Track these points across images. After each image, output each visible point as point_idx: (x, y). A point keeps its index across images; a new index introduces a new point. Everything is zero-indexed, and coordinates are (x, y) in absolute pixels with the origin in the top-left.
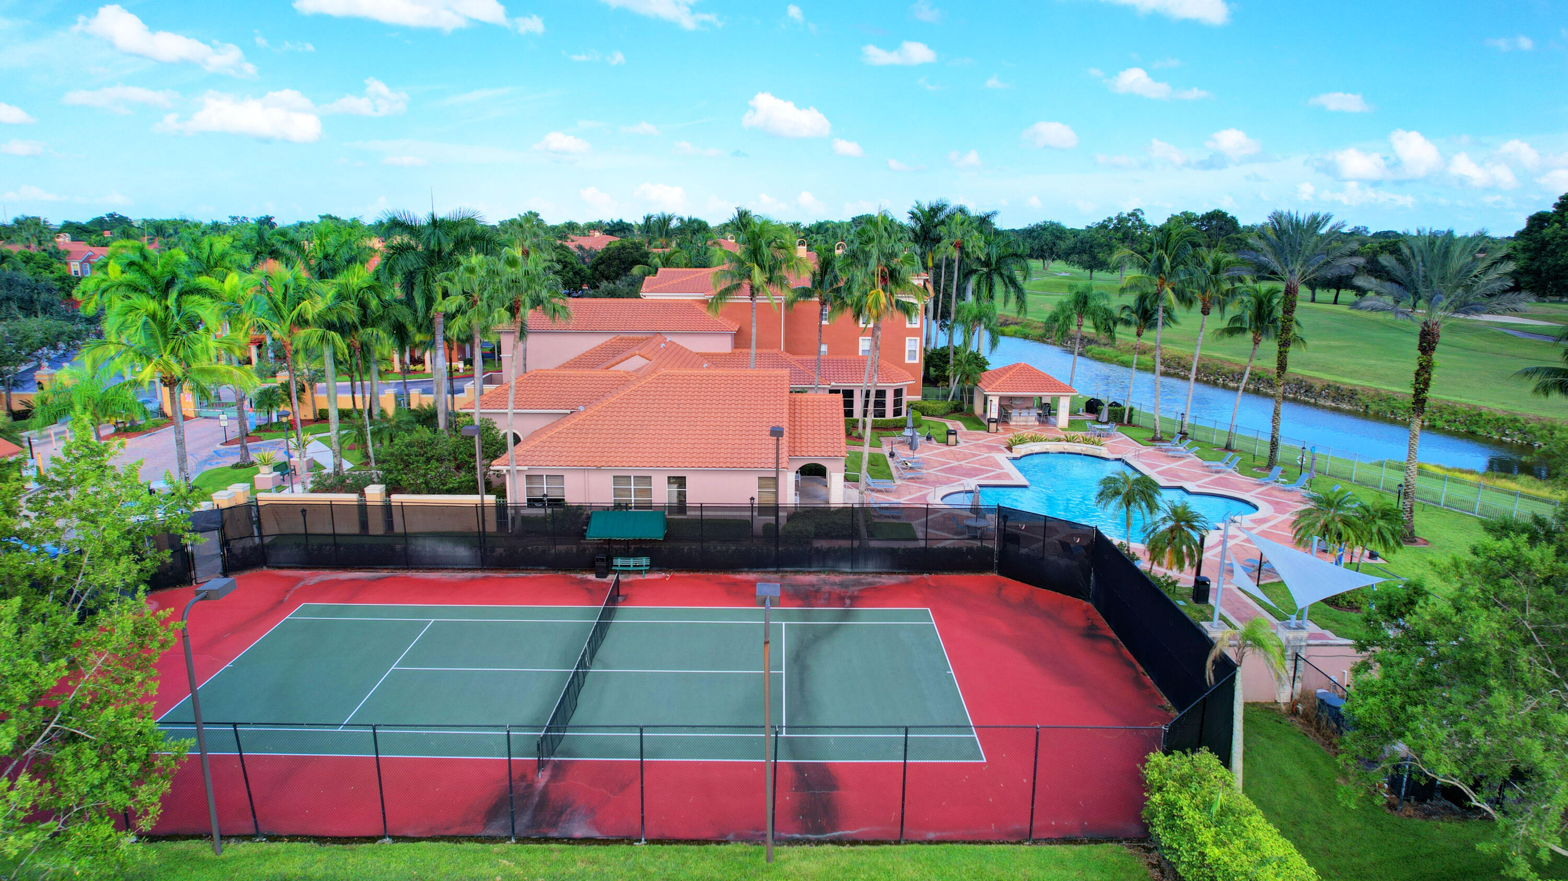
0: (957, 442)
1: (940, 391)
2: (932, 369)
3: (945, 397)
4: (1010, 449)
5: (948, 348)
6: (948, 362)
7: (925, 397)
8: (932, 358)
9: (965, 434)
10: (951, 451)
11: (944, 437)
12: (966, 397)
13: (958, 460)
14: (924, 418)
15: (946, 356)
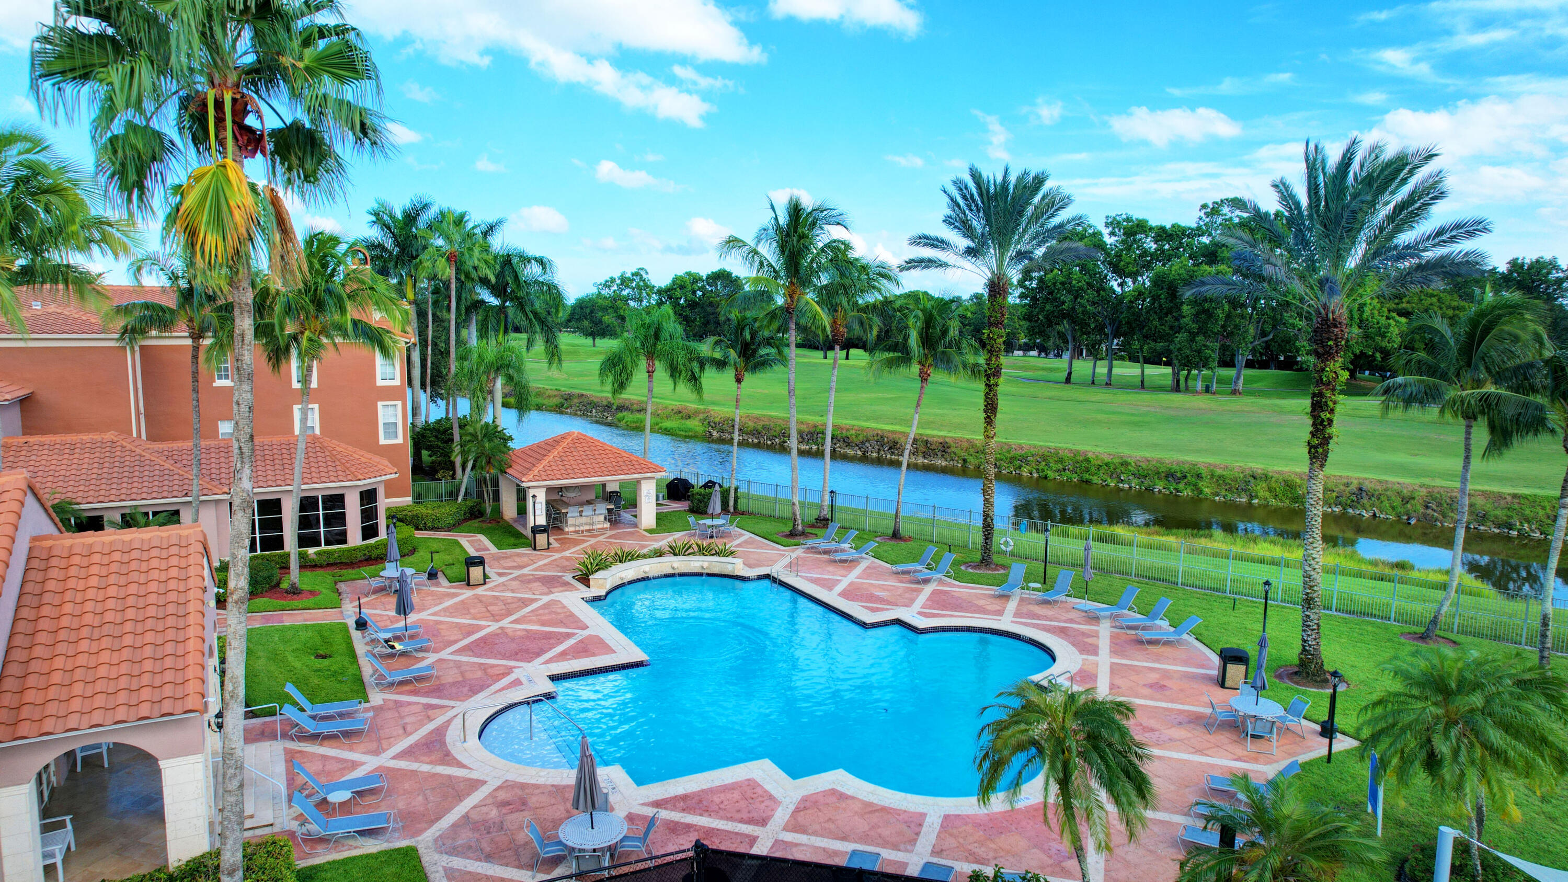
0: (485, 577)
1: (444, 486)
2: (425, 453)
3: (454, 494)
4: (584, 580)
5: (447, 419)
6: (452, 440)
7: (418, 498)
8: (423, 436)
9: (497, 558)
10: (478, 598)
11: (460, 569)
12: (487, 490)
13: (496, 618)
14: (419, 534)
15: (446, 431)
